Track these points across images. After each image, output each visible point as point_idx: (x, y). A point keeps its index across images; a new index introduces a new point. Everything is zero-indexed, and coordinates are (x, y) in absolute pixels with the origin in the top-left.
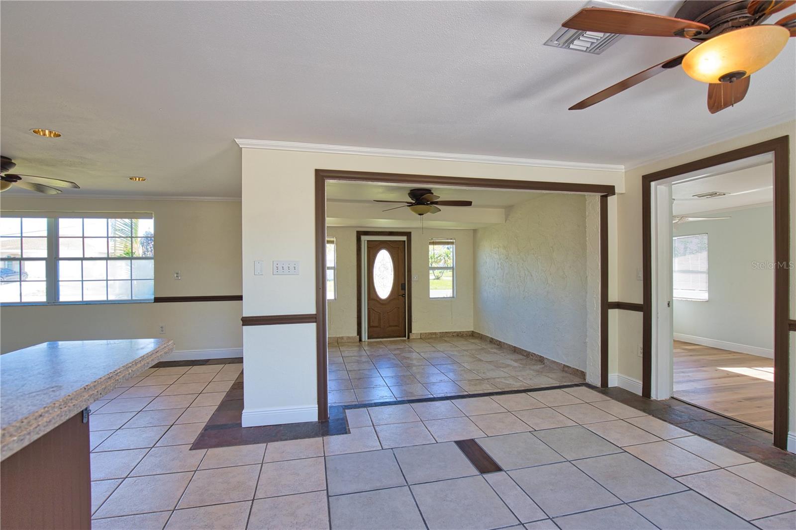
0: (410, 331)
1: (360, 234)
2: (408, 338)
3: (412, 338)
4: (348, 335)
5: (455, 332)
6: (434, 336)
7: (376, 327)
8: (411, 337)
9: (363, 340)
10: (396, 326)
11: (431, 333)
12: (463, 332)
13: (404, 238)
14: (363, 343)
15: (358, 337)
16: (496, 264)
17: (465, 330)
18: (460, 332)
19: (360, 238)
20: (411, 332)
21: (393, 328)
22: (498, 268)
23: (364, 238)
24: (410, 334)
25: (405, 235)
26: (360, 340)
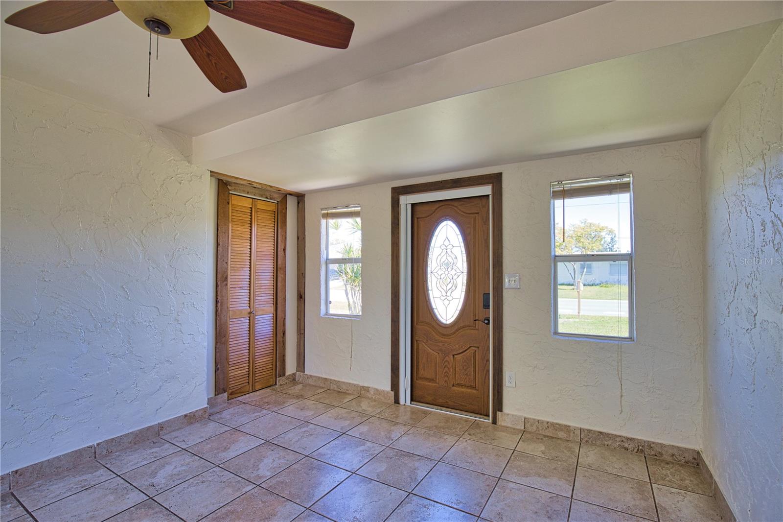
0: (499, 405)
1: (398, 192)
2: (494, 422)
3: (503, 424)
4: (376, 387)
5: (632, 439)
6: (561, 434)
7: (430, 380)
8: (500, 422)
9: (402, 402)
10: (471, 387)
11: (553, 424)
12: (662, 445)
13: (486, 190)
14: (402, 409)
15: (393, 393)
16: (758, 228)
17: (667, 443)
18: (650, 445)
19: (398, 200)
20: (501, 410)
21: (464, 390)
22: (765, 243)
23: (406, 201)
24: (499, 413)
25: (488, 183)
26: (397, 401)
